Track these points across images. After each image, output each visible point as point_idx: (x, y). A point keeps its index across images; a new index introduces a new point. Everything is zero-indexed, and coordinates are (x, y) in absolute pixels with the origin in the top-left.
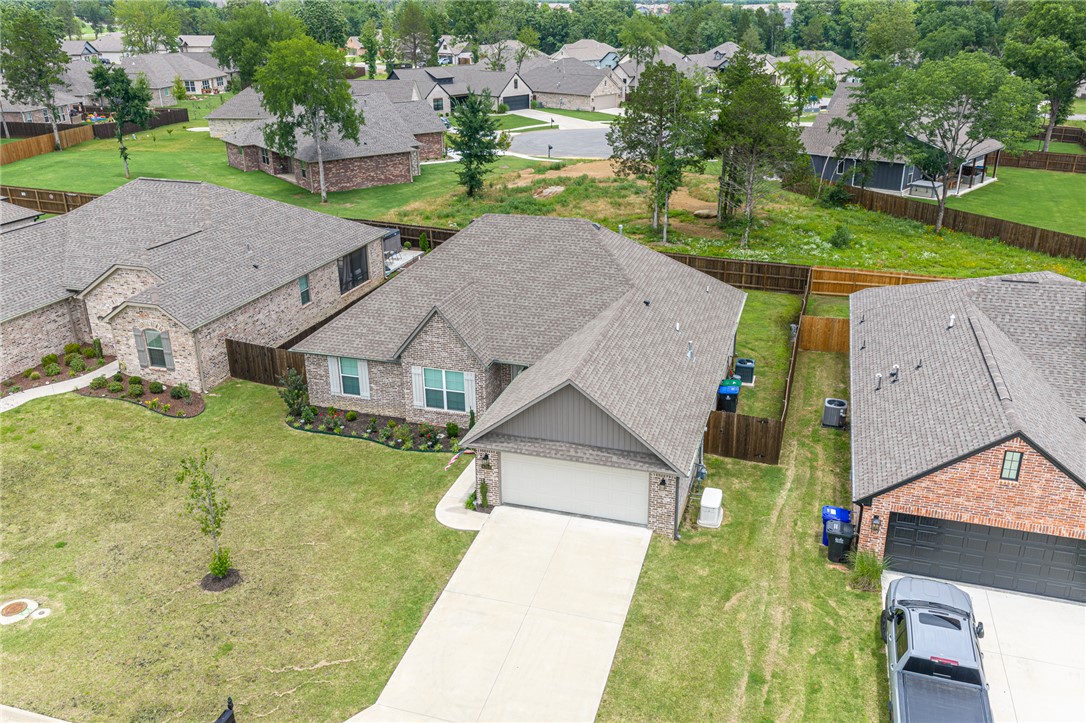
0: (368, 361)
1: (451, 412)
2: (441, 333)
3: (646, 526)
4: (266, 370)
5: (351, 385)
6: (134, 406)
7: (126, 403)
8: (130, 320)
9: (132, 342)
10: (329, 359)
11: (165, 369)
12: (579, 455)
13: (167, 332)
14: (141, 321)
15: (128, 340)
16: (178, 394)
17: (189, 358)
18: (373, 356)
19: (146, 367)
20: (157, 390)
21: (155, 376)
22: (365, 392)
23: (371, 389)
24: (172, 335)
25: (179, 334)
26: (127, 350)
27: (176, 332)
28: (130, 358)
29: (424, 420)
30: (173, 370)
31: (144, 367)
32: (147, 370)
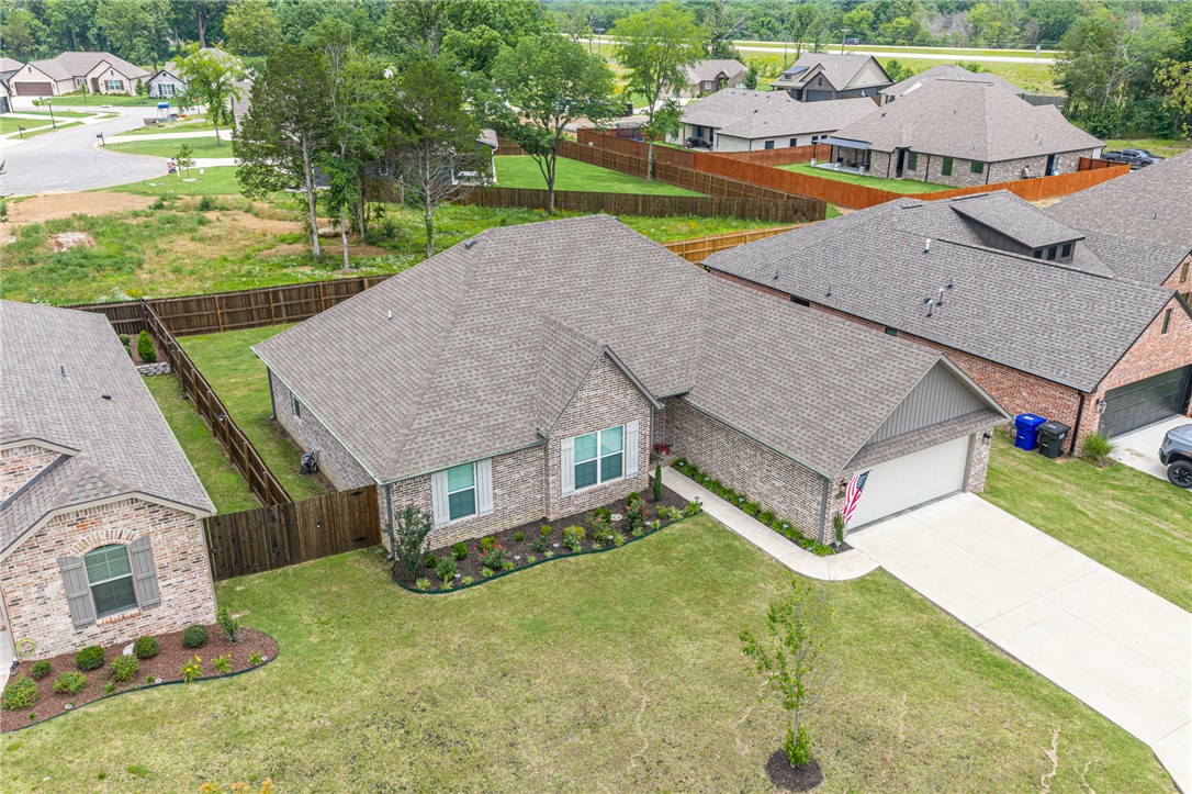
0: (492, 458)
1: (607, 483)
2: (600, 381)
3: (964, 490)
4: (275, 545)
5: (462, 504)
6: (155, 693)
7: (130, 696)
8: (50, 544)
9: (55, 588)
10: (433, 477)
11: (135, 611)
12: (933, 437)
13: (145, 539)
14: (80, 538)
15: (41, 588)
16: (194, 640)
17: (196, 568)
18: (499, 447)
19: (86, 626)
20: (147, 651)
21: (110, 635)
22: (485, 505)
23: (495, 496)
24: (157, 540)
25: (174, 532)
26: (41, 610)
27: (168, 530)
28: (46, 622)
29: (572, 509)
30: (157, 604)
31: (79, 628)
32: (92, 630)
